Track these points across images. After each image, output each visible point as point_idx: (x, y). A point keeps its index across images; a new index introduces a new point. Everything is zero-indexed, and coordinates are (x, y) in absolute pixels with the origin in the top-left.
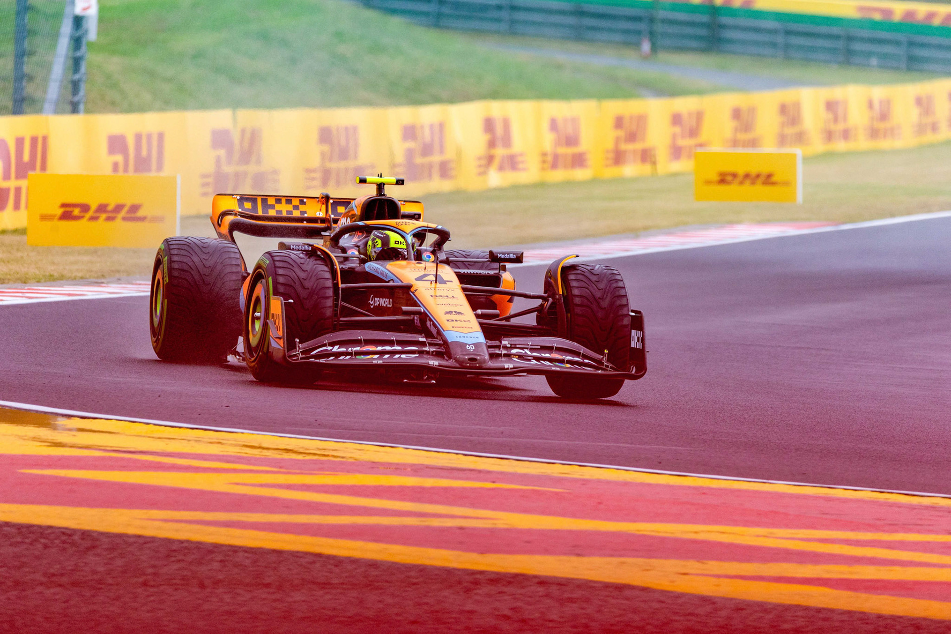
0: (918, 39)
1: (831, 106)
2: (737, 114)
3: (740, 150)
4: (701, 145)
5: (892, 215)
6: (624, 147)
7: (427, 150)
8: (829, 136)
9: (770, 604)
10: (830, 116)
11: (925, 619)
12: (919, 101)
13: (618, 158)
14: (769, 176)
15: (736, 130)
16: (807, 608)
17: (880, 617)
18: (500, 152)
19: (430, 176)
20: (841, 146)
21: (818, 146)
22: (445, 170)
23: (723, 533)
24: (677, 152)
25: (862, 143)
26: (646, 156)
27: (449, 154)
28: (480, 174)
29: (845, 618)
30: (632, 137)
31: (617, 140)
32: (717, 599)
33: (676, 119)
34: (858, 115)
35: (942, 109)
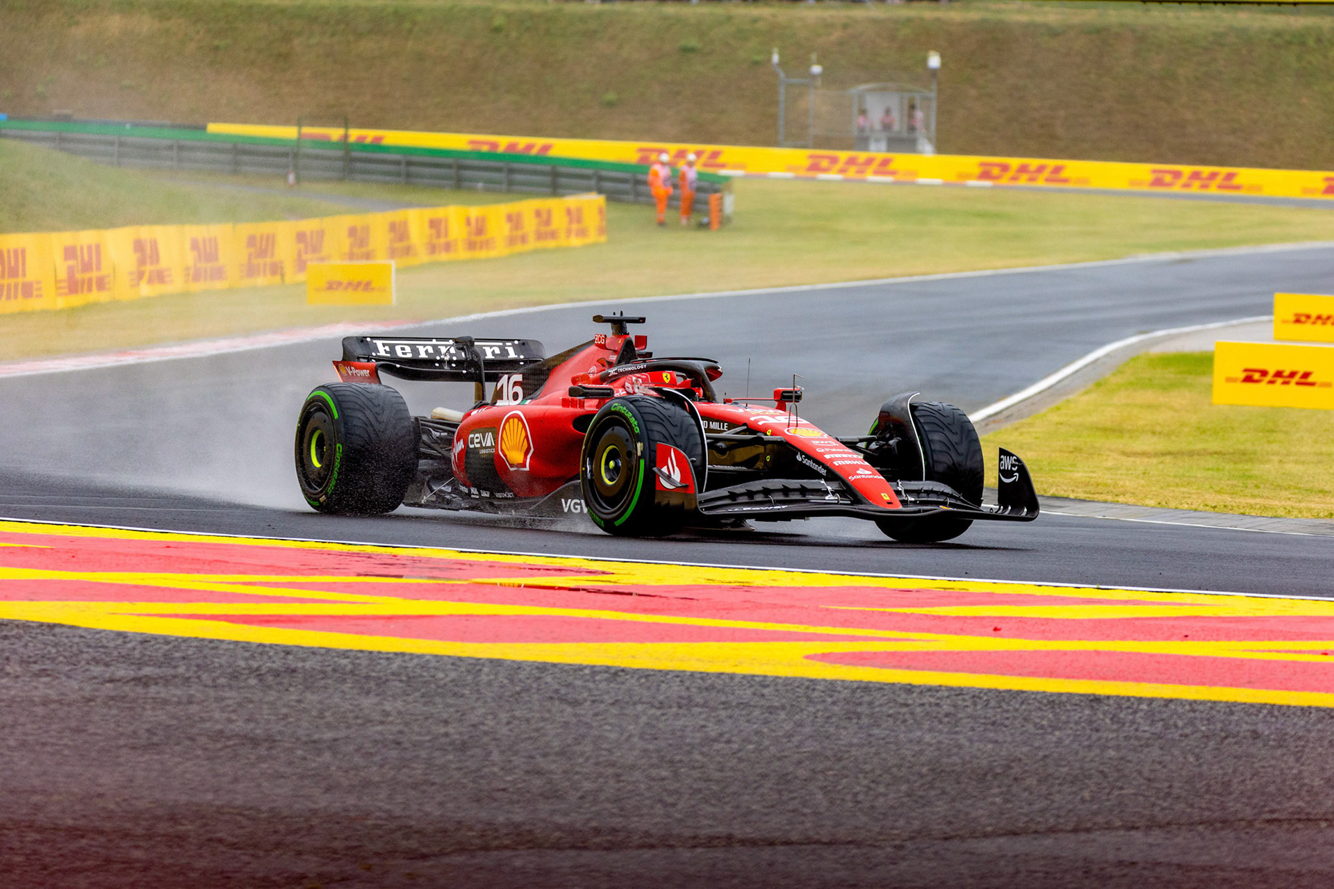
1: (434, 224)
2: (352, 232)
3: (356, 263)
4: (322, 259)
6: (255, 261)
7: (87, 267)
8: (433, 249)
10: (433, 231)
12: (510, 218)
13: (251, 271)
15: (352, 246)
18: (148, 268)
19: (90, 290)
21: (423, 257)
22: (101, 284)
24: (301, 265)
25: (462, 254)
26: (276, 269)
27: (105, 270)
28: (133, 286)
30: (263, 253)
31: (250, 255)
33: (301, 237)
34: (457, 231)
35: (530, 224)
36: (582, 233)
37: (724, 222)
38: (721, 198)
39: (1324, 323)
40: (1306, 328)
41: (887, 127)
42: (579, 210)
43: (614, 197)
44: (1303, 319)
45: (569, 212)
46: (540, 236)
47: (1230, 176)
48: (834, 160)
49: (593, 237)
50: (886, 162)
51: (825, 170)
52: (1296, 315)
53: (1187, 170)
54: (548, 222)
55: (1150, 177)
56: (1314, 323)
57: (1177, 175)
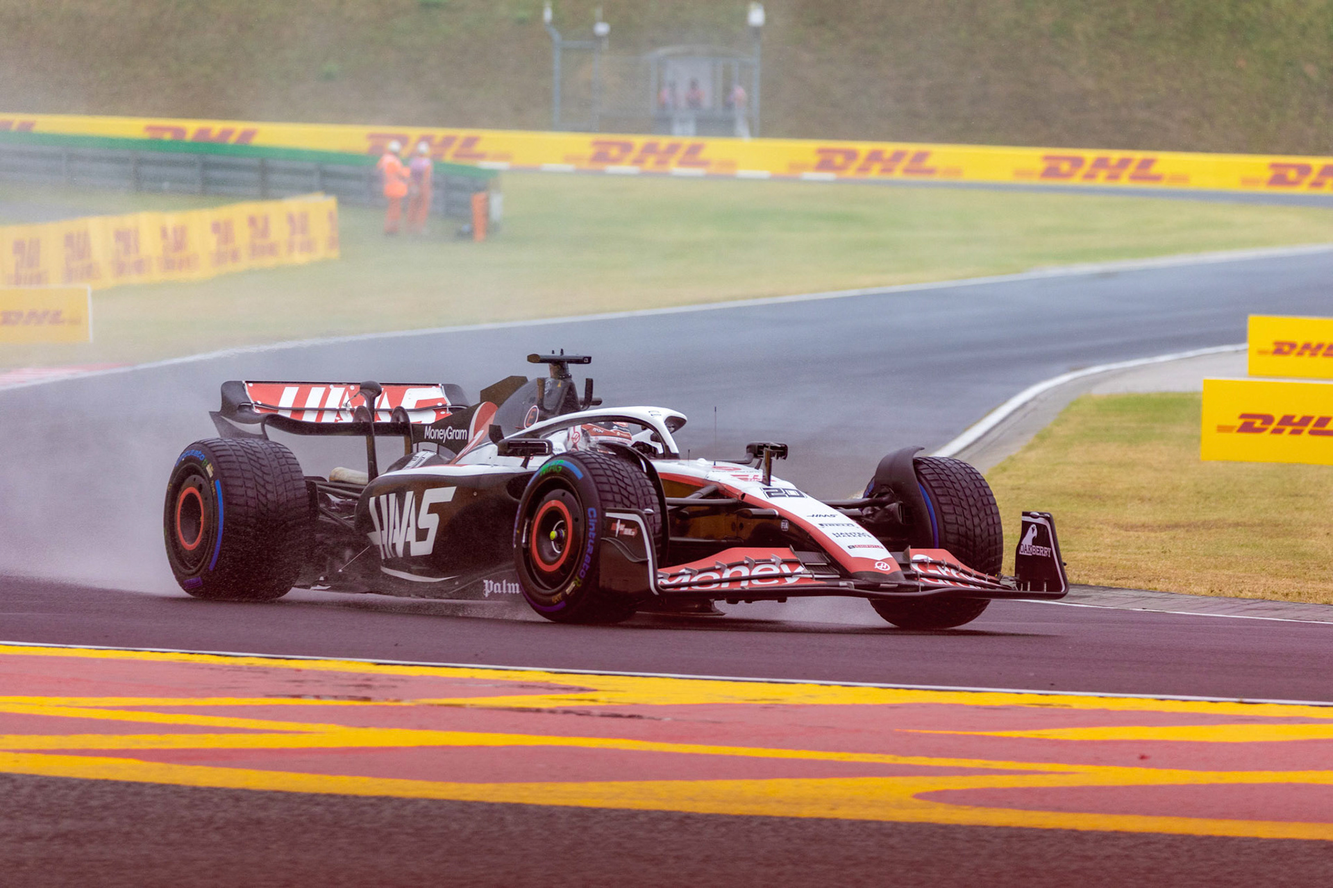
0: (212, 158)
1: (123, 237)
2: (19, 247)
5: (192, 353)
8: (120, 269)
9: (75, 779)
10: (121, 246)
11: (244, 790)
12: (216, 227)
14: (58, 313)
15: (19, 266)
16: (116, 783)
17: (195, 789)
20: (134, 279)
21: (109, 280)
23: (20, 704)
25: (156, 275)
29: (158, 791)
32: (15, 777)
34: (150, 245)
35: (242, 235)
36: (308, 246)
37: (491, 229)
38: (487, 200)
39: (1313, 354)
40: (1292, 359)
41: (694, 103)
42: (305, 216)
43: (345, 198)
44: (1286, 348)
45: (291, 219)
46: (256, 251)
47: (1147, 164)
48: (627, 148)
49: (322, 251)
50: (695, 149)
51: (615, 161)
52: (1277, 343)
53: (1090, 155)
54: (265, 233)
55: (1041, 166)
56: (1300, 354)
57: (1077, 162)
